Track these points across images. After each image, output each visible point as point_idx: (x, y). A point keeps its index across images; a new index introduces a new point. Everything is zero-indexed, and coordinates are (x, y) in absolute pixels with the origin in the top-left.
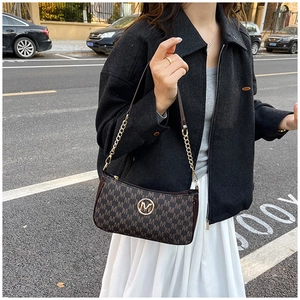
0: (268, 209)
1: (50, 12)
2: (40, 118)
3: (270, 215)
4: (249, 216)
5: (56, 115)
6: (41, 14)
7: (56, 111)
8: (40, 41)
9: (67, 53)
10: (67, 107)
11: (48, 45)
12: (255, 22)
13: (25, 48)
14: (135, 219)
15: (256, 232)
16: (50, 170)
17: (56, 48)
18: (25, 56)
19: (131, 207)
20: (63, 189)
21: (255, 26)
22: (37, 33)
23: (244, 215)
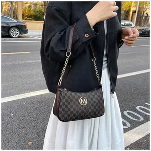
0: (140, 108)
1: (27, 16)
2: (21, 64)
3: (142, 111)
4: (131, 112)
5: (29, 63)
6: (23, 18)
7: (30, 61)
8: (22, 29)
10: (34, 59)
11: (26, 31)
12: (131, 21)
13: (15, 33)
14: (80, 109)
16: (25, 88)
18: (14, 36)
19: (77, 103)
21: (131, 23)
22: (21, 25)
23: (128, 111)
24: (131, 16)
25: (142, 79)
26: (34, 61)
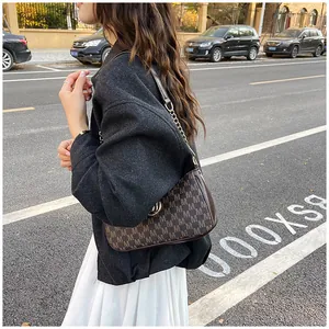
0: (254, 230)
2: (14, 139)
3: (256, 236)
4: (234, 239)
5: (32, 135)
6: (20, 22)
7: (33, 131)
8: (18, 51)
9: (49, 64)
10: (43, 125)
11: (27, 56)
15: (239, 255)
16: (21, 197)
17: (36, 58)
20: (35, 219)
21: (253, 30)
23: (228, 238)
24: (253, 13)
25: (265, 162)
26: (42, 130)
